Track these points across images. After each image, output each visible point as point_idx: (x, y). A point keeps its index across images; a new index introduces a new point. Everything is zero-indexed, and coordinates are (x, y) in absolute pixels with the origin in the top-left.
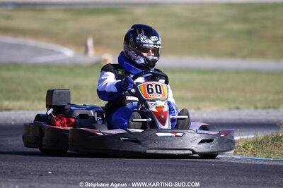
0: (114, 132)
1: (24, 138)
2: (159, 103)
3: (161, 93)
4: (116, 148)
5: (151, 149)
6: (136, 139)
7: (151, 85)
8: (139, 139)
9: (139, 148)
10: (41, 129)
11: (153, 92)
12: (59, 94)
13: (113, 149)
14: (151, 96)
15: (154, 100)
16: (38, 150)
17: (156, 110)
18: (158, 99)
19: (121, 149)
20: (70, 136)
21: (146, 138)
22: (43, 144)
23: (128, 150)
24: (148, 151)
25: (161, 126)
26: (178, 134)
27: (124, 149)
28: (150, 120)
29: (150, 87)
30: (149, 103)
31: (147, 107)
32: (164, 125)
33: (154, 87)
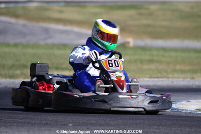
0: (86, 94)
1: (12, 98)
2: (119, 74)
3: (118, 66)
4: (88, 106)
5: (114, 107)
6: (103, 100)
7: (111, 61)
8: (106, 100)
9: (106, 107)
10: (28, 92)
11: (112, 66)
12: (41, 66)
13: (87, 107)
14: (112, 69)
15: (114, 72)
16: (23, 107)
17: (116, 79)
18: (117, 71)
19: (93, 107)
20: (53, 98)
21: (111, 99)
22: (30, 103)
23: (97, 107)
24: (112, 109)
25: (120, 91)
26: (133, 97)
27: (95, 107)
28: (112, 86)
29: (110, 62)
30: (110, 74)
31: (109, 77)
32: (123, 90)
33: (113, 62)
